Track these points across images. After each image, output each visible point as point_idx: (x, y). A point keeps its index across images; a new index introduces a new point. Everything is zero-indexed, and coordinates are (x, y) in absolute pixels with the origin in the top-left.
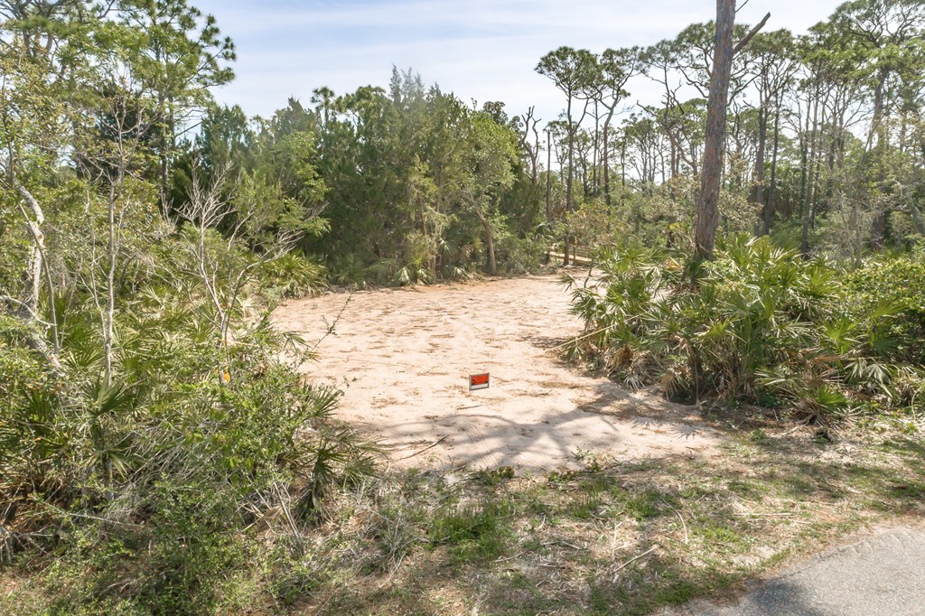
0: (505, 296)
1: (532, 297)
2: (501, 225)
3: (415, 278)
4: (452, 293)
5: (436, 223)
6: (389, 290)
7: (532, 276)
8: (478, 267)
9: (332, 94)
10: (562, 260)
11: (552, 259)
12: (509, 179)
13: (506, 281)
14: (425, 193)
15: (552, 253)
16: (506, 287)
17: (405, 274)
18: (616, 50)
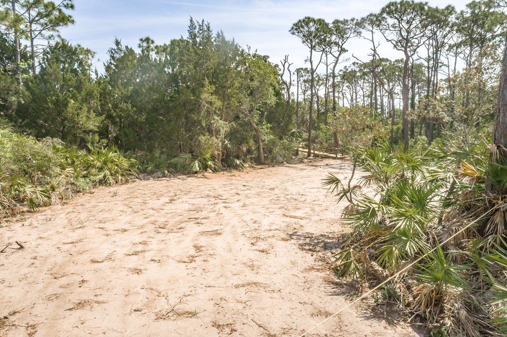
0: (270, 182)
1: (290, 183)
2: (267, 131)
3: (205, 167)
4: (232, 180)
5: (221, 128)
6: (184, 177)
7: (288, 165)
8: (251, 159)
9: (153, 42)
10: (306, 154)
11: (300, 153)
12: (272, 100)
13: (271, 168)
14: (213, 107)
15: (300, 149)
16: (270, 173)
17: (196, 165)
18: (341, 20)
